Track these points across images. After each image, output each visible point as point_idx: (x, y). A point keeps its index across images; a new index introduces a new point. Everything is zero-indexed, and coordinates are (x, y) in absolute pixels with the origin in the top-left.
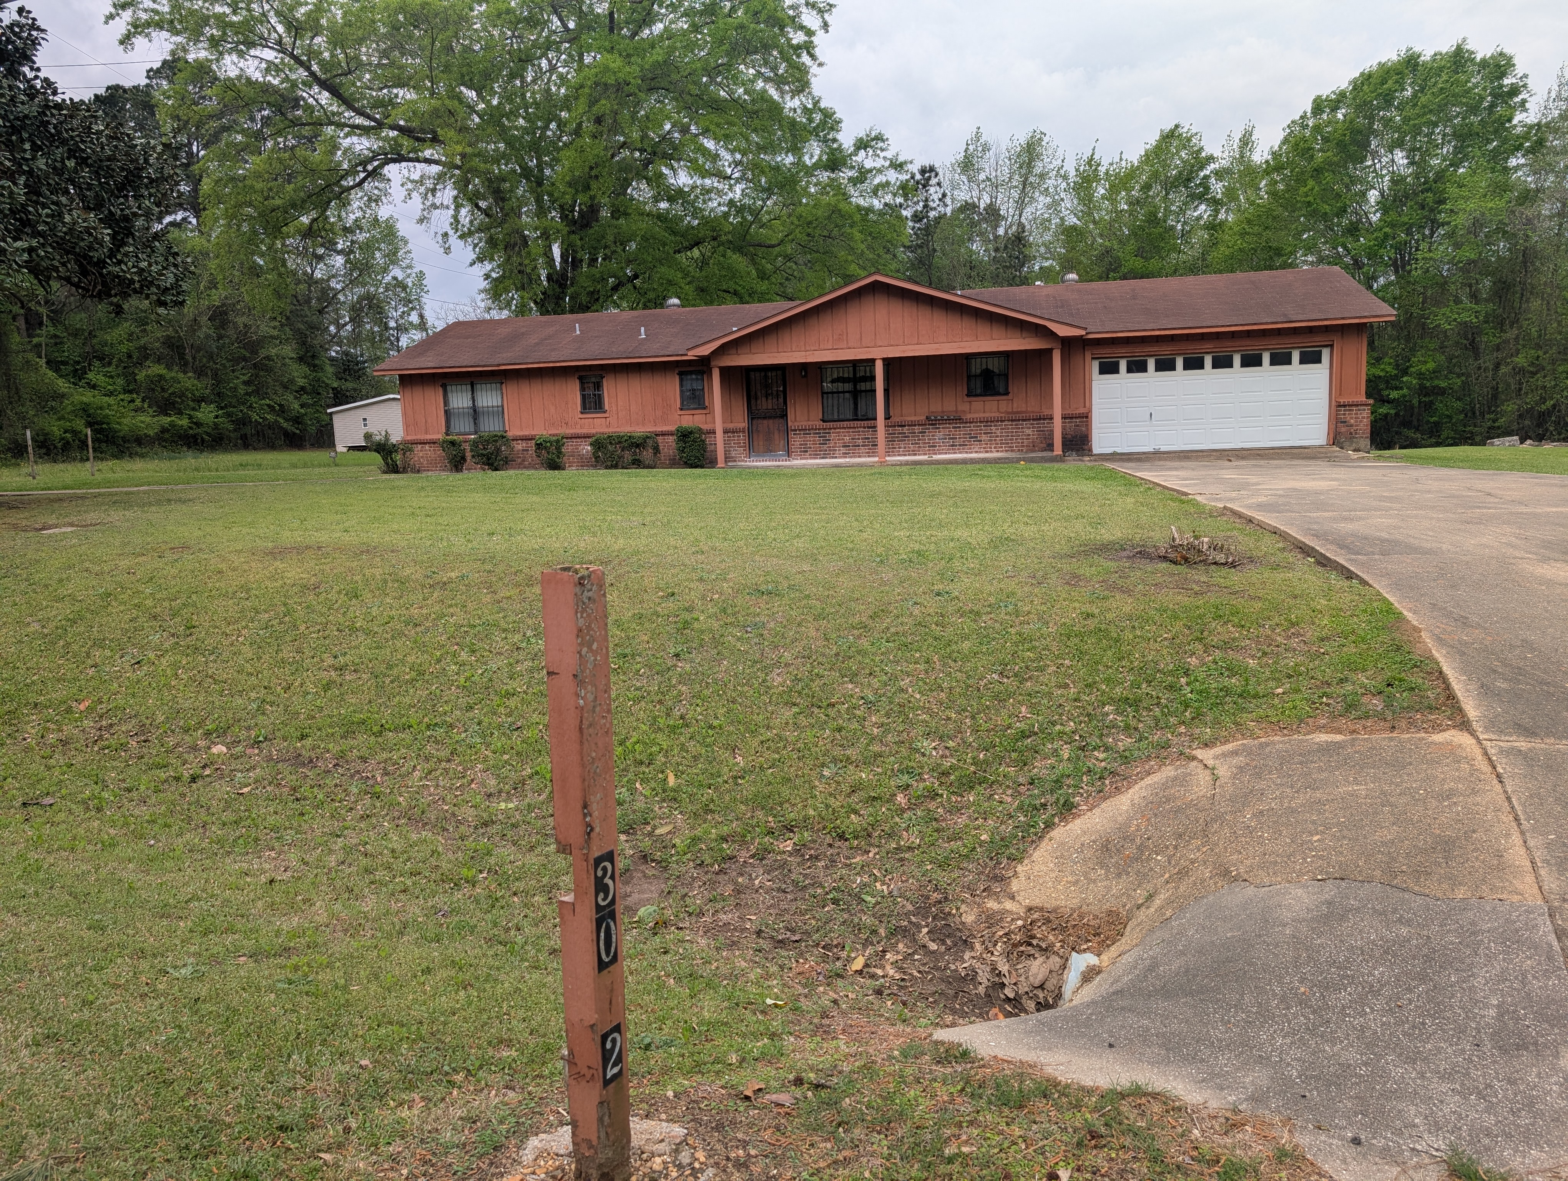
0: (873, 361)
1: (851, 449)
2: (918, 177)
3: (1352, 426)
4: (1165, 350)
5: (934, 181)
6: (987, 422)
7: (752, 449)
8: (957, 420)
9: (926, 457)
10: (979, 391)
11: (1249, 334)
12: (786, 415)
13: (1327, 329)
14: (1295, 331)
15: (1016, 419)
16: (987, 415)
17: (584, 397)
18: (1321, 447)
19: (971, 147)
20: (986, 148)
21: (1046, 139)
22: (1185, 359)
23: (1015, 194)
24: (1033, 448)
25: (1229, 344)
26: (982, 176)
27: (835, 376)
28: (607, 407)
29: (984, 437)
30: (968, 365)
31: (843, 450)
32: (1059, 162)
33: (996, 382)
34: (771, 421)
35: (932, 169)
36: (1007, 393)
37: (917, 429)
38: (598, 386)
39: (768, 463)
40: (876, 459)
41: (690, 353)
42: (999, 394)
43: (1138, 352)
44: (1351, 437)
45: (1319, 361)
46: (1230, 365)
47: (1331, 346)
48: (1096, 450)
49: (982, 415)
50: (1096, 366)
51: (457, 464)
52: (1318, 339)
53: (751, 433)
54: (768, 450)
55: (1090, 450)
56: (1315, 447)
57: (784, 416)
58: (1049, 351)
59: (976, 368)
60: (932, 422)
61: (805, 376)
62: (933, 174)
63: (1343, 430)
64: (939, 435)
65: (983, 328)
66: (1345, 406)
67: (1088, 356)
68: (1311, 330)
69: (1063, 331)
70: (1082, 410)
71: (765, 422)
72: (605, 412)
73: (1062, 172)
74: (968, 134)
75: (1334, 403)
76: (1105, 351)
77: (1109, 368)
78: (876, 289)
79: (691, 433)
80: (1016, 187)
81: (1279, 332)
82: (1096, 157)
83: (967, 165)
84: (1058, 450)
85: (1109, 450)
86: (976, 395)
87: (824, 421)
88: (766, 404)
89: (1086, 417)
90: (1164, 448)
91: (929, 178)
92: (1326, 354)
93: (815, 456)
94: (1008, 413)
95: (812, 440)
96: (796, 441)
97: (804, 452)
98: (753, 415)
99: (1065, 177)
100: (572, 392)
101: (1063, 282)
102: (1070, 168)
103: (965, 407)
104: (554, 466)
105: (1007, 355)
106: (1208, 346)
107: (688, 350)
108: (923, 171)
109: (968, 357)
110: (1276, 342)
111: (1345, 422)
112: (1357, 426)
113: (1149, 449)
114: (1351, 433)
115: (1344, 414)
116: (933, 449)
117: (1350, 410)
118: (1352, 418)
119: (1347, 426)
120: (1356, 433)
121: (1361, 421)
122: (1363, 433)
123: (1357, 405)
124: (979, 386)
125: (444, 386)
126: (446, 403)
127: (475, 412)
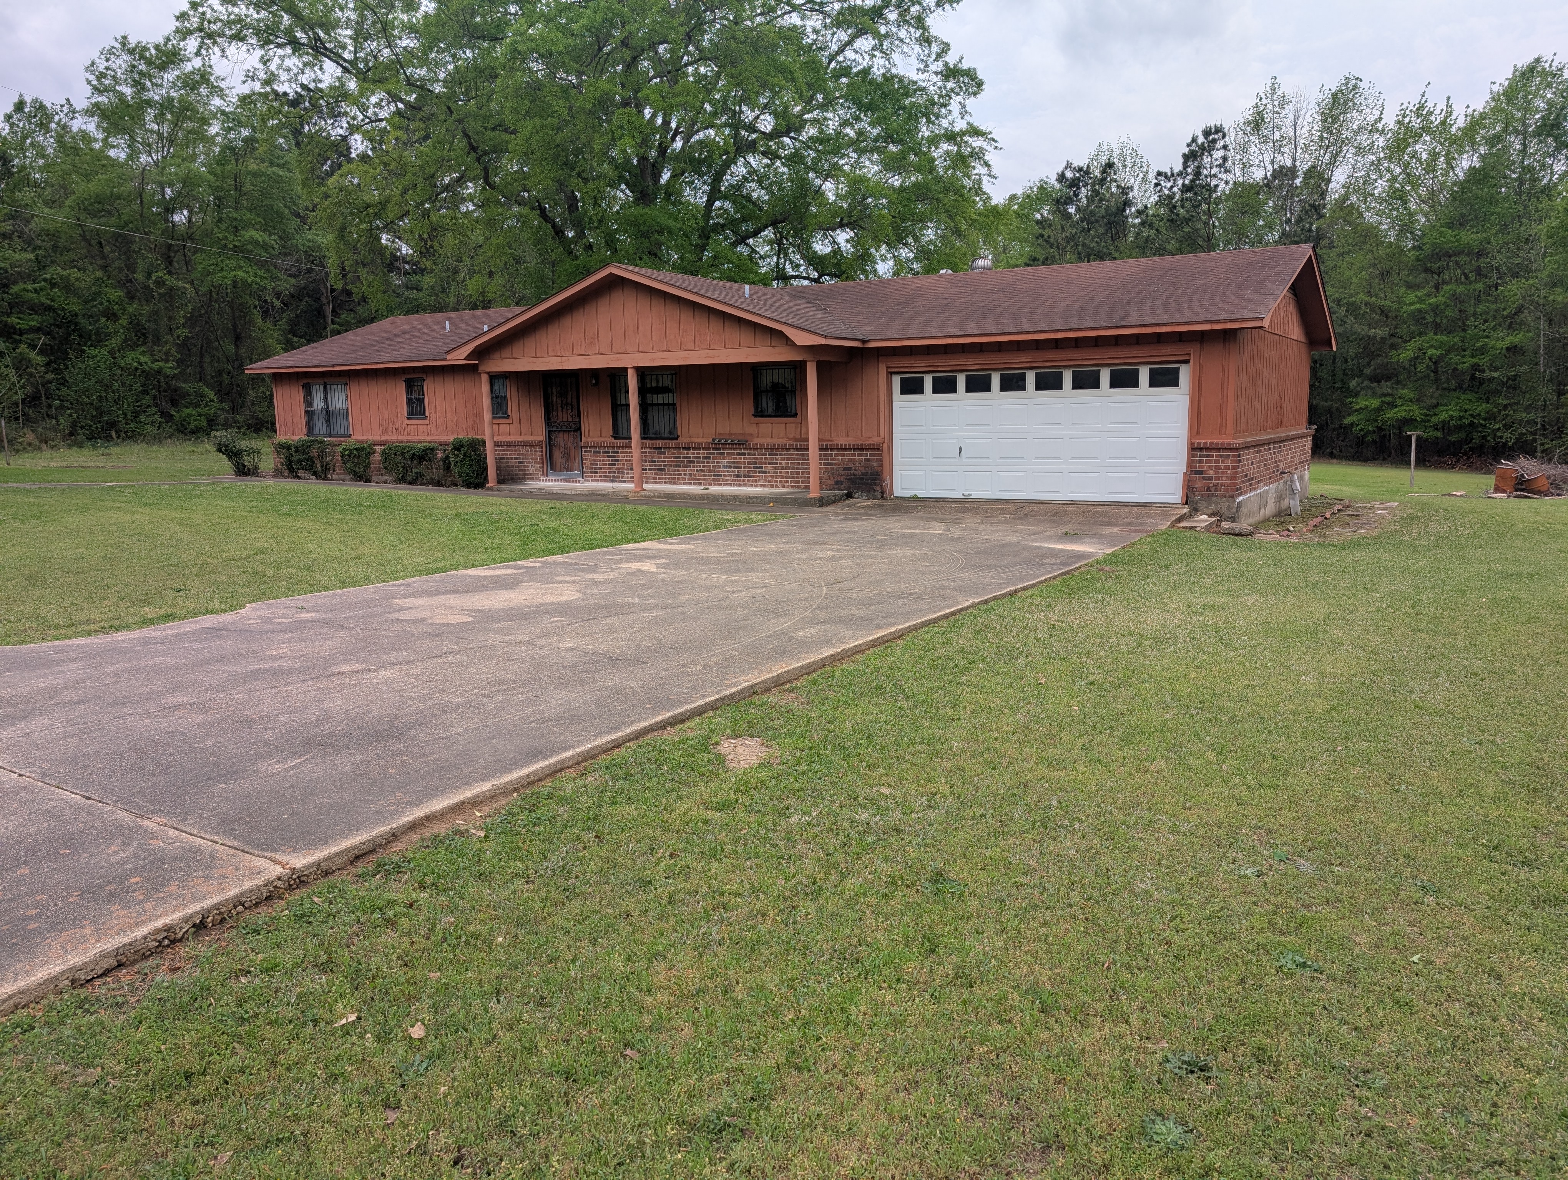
2: (1201, 140)
3: (1210, 478)
4: (978, 363)
5: (1220, 143)
6: (773, 449)
7: (549, 467)
8: (740, 444)
10: (770, 410)
12: (579, 429)
14: (1138, 340)
16: (775, 441)
17: (409, 402)
18: (1172, 505)
19: (1264, 102)
20: (1284, 102)
21: (1362, 86)
22: (1001, 375)
25: (1060, 356)
26: (1281, 136)
28: (427, 413)
29: (769, 468)
30: (755, 379)
32: (1377, 113)
33: (788, 401)
34: (568, 435)
35: (1219, 130)
36: (795, 415)
37: (702, 453)
38: (422, 390)
39: (563, 484)
40: (633, 486)
42: (786, 415)
44: (1206, 495)
45: (1175, 383)
46: (1058, 386)
47: (1189, 362)
48: (898, 492)
49: (769, 440)
50: (896, 381)
51: (293, 468)
52: (1172, 352)
53: (550, 447)
54: (565, 469)
55: (889, 491)
56: (1165, 505)
58: (804, 366)
59: (767, 379)
60: (718, 446)
61: (597, 384)
62: (1220, 134)
63: (1199, 483)
64: (724, 461)
66: (1201, 449)
67: (885, 371)
69: (802, 339)
70: (875, 440)
71: (562, 435)
72: (426, 418)
74: (1262, 86)
75: (1189, 445)
77: (912, 387)
78: (614, 282)
83: (1257, 123)
84: (815, 490)
85: (911, 493)
86: (764, 415)
87: (615, 438)
88: (563, 416)
90: (975, 495)
91: (1214, 141)
92: (1185, 373)
93: (604, 479)
94: (796, 439)
95: (602, 459)
96: (589, 458)
97: (594, 473)
98: (551, 428)
100: (400, 396)
101: (972, 268)
102: (1390, 120)
103: (751, 429)
104: (359, 476)
105: (792, 367)
106: (1032, 358)
107: (447, 353)
108: (1207, 133)
109: (756, 369)
110: (1113, 355)
111: (1201, 473)
112: (1218, 479)
113: (958, 495)
114: (1209, 489)
115: (1200, 461)
116: (718, 478)
117: (1208, 456)
118: (1210, 467)
119: (1204, 478)
120: (1216, 490)
121: (1223, 473)
122: (1226, 490)
123: (1218, 449)
124: (768, 404)
125: (307, 387)
126: (308, 403)
127: (328, 415)
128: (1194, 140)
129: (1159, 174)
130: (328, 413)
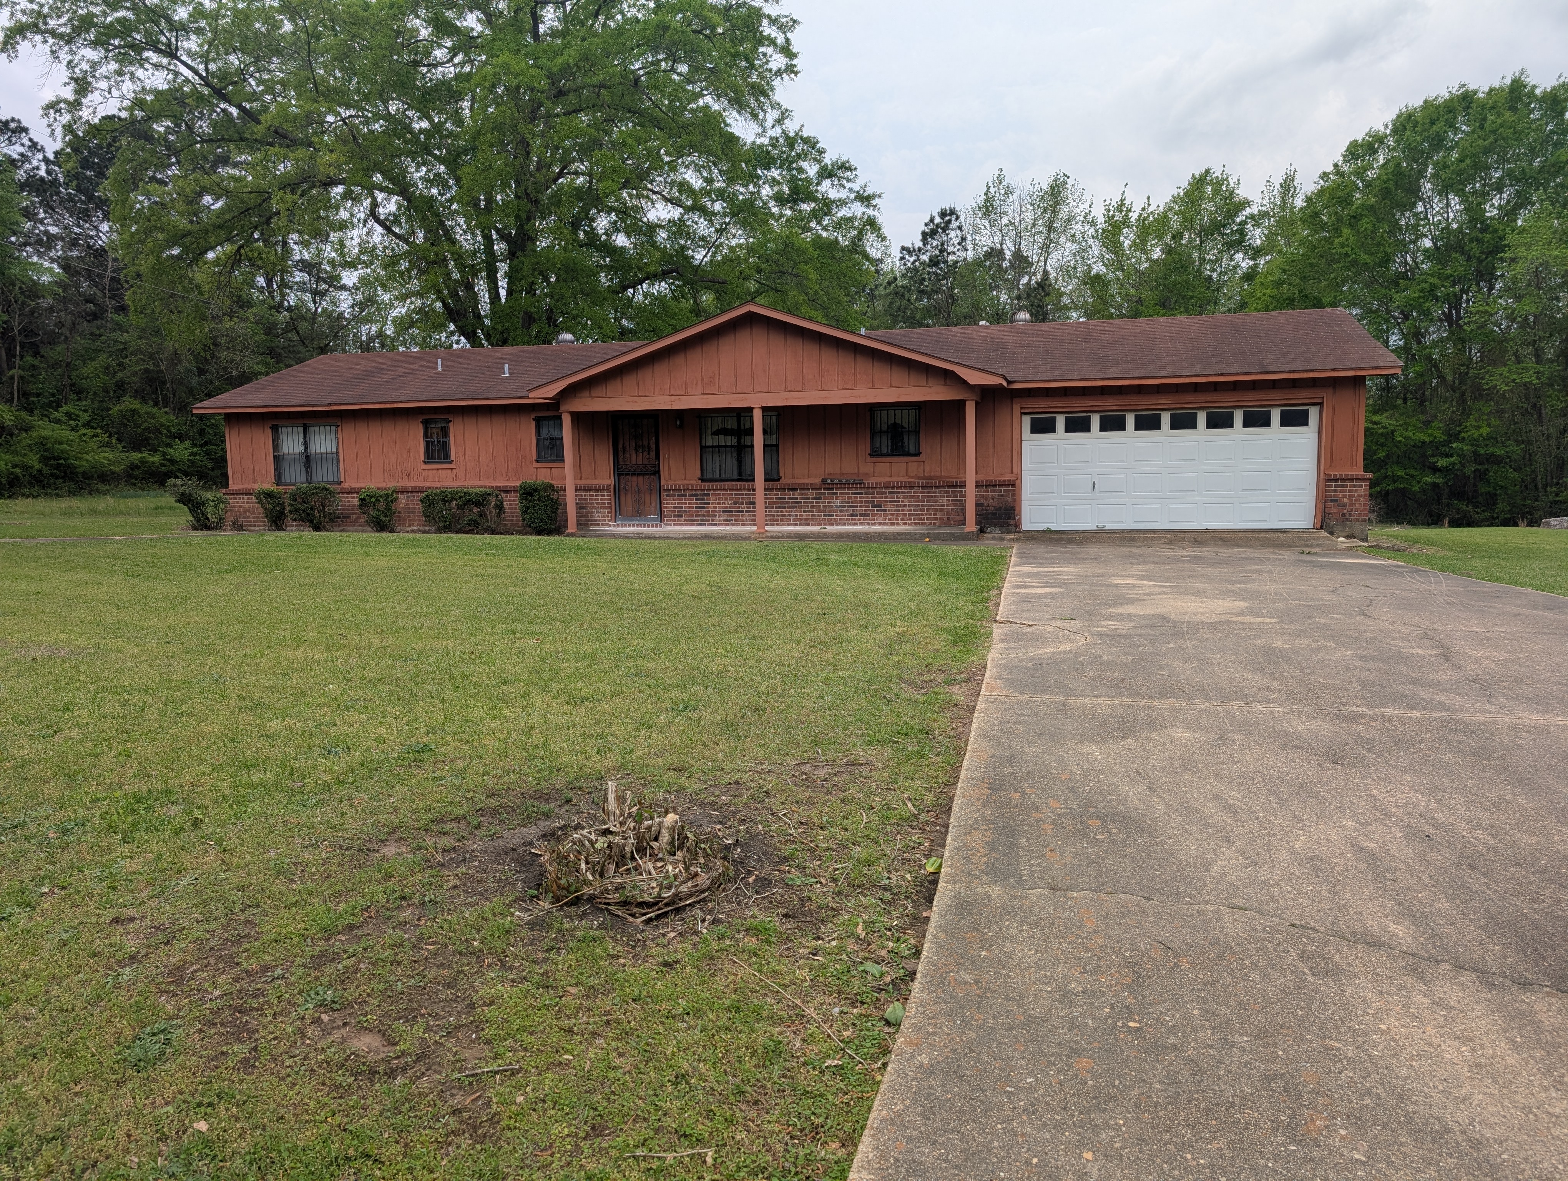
0: (750, 410)
1: (734, 514)
2: (938, 220)
3: (1345, 506)
4: (1112, 404)
5: (955, 224)
6: (894, 488)
7: (618, 511)
8: (858, 484)
9: (816, 529)
10: (886, 450)
11: (1216, 387)
12: (659, 472)
13: (1315, 383)
14: (1274, 385)
15: (929, 485)
16: (895, 479)
17: (428, 444)
18: (1305, 531)
19: (992, 190)
20: (1008, 192)
21: (1070, 182)
22: (1137, 415)
23: (1040, 239)
24: (947, 521)
25: (1194, 398)
26: (1005, 221)
27: (716, 426)
28: (453, 457)
29: (889, 506)
30: (872, 418)
31: (724, 516)
32: (1087, 205)
33: (906, 441)
34: (641, 478)
35: (952, 212)
36: (918, 454)
37: (811, 494)
38: (445, 432)
39: (636, 529)
40: (755, 528)
41: (531, 395)
42: (909, 454)
43: (1079, 404)
44: (1344, 519)
45: (1306, 424)
46: (1194, 425)
47: (1321, 404)
48: (1026, 526)
49: (887, 479)
50: (1027, 421)
51: (277, 521)
52: (1303, 395)
53: (618, 491)
54: (638, 513)
55: (1018, 525)
56: (1299, 530)
57: (657, 472)
58: (962, 403)
59: (883, 420)
60: (829, 486)
61: (681, 426)
62: (953, 217)
63: (1334, 510)
64: (837, 501)
65: (881, 372)
66: (1336, 480)
67: (1017, 409)
68: (1294, 384)
69: (975, 378)
70: (1008, 477)
71: (634, 478)
72: (451, 462)
73: (1090, 218)
74: (990, 175)
75: (1322, 476)
76: (1041, 404)
77: (1043, 426)
78: (751, 320)
79: (536, 490)
80: (1041, 232)
81: (1254, 386)
82: (1127, 202)
83: (988, 208)
84: (971, 526)
85: (1042, 527)
86: (882, 455)
87: (703, 480)
88: (635, 458)
89: (1013, 486)
90: (1109, 526)
91: (950, 221)
92: (1313, 414)
93: (691, 522)
94: (919, 478)
95: (688, 502)
96: (670, 502)
97: (679, 516)
98: (621, 471)
99: (1093, 224)
100: (415, 438)
101: (1012, 321)
102: (1099, 213)
103: (869, 468)
104: (381, 526)
105: (919, 406)
106: (1164, 400)
107: (529, 391)
108: (943, 214)
109: (872, 408)
110: (1250, 397)
111: (1336, 501)
112: (1351, 505)
113: (1091, 526)
114: (1344, 515)
115: (1335, 491)
116: (829, 517)
117: (1343, 486)
118: (1345, 496)
119: (1339, 506)
120: (1350, 515)
121: (1356, 500)
122: (1359, 515)
123: (1352, 480)
124: (885, 444)
125: (275, 430)
126: (276, 447)
127: (308, 460)
128: (932, 220)
129: (903, 248)
130: (308, 457)
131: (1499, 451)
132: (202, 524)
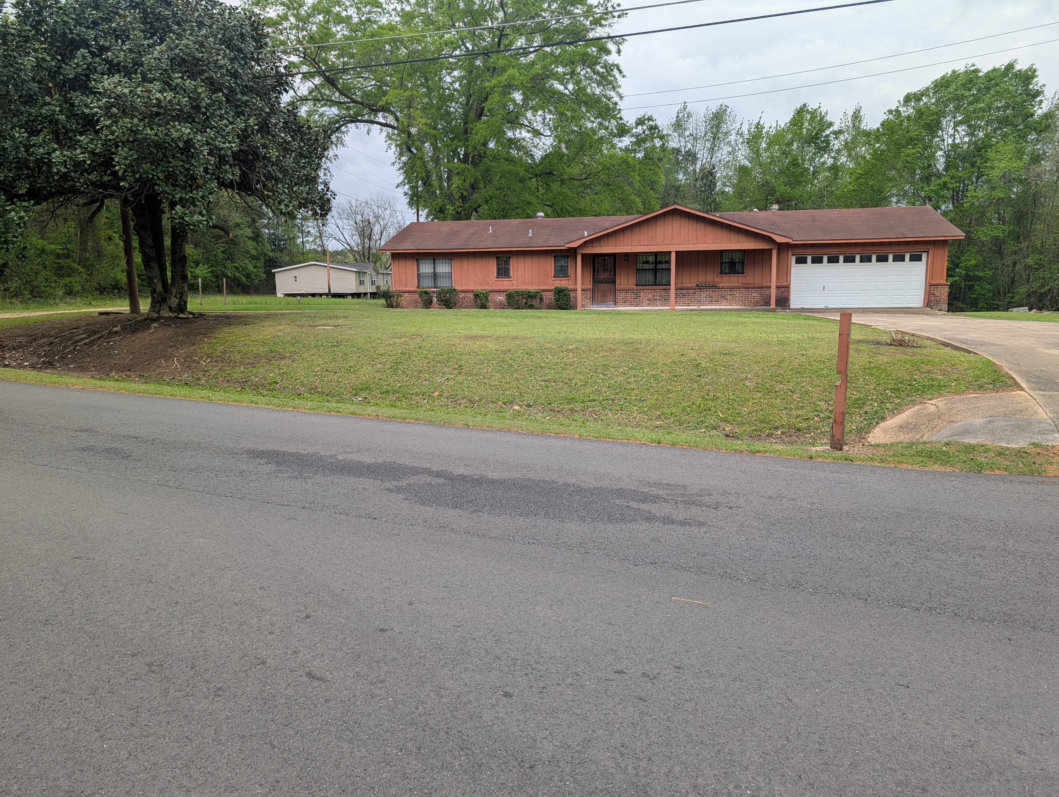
0: (670, 252)
1: (652, 301)
3: (937, 296)
4: (833, 252)
6: (732, 288)
7: (594, 301)
8: (714, 287)
9: (696, 307)
10: (727, 271)
11: (881, 244)
13: (926, 242)
14: (908, 243)
15: (747, 287)
16: (731, 285)
17: (498, 269)
18: (919, 308)
19: (680, 115)
20: (690, 115)
21: (729, 110)
22: (845, 257)
23: (708, 145)
24: (757, 304)
25: (870, 249)
26: (687, 133)
27: (645, 260)
28: (511, 275)
29: (729, 297)
30: (722, 257)
31: (647, 302)
32: (738, 124)
33: (737, 267)
34: (606, 285)
36: (743, 273)
37: (691, 291)
38: (507, 263)
39: (604, 309)
40: (669, 307)
41: (566, 246)
42: (739, 273)
43: (818, 252)
44: (937, 303)
45: (920, 260)
46: (870, 261)
47: (928, 252)
48: (792, 306)
49: (728, 285)
50: (794, 258)
51: (428, 304)
52: (920, 248)
53: (595, 291)
54: (603, 301)
55: (789, 306)
56: (917, 308)
57: (614, 282)
58: (771, 250)
59: (726, 257)
60: (700, 287)
61: (627, 260)
63: (933, 298)
64: (703, 295)
65: (733, 236)
66: (934, 285)
67: (790, 253)
68: (917, 243)
69: (779, 239)
70: (785, 284)
71: (602, 285)
72: (510, 277)
73: (740, 132)
74: (679, 106)
75: (928, 284)
76: (800, 251)
77: (801, 261)
78: (675, 212)
79: (563, 290)
80: (708, 140)
81: (899, 243)
82: (761, 123)
83: (678, 125)
84: (773, 305)
85: (800, 307)
86: (726, 273)
87: (637, 285)
88: (603, 276)
89: (788, 287)
90: (830, 306)
92: (924, 256)
93: (631, 305)
94: (743, 284)
95: (629, 296)
96: (620, 296)
97: (625, 302)
98: (596, 281)
99: (742, 135)
100: (492, 266)
103: (719, 280)
104: (484, 307)
105: (744, 251)
106: (858, 250)
109: (721, 252)
110: (896, 249)
111: (933, 294)
112: (940, 296)
113: (822, 306)
114: (936, 301)
115: (933, 290)
116: (699, 302)
117: (936, 288)
118: (937, 292)
119: (935, 296)
120: (939, 301)
121: (943, 294)
122: (943, 301)
123: (941, 285)
124: (727, 268)
125: (417, 260)
126: (418, 270)
127: (435, 276)
130: (435, 275)
131: (981, 274)
132: (390, 306)
